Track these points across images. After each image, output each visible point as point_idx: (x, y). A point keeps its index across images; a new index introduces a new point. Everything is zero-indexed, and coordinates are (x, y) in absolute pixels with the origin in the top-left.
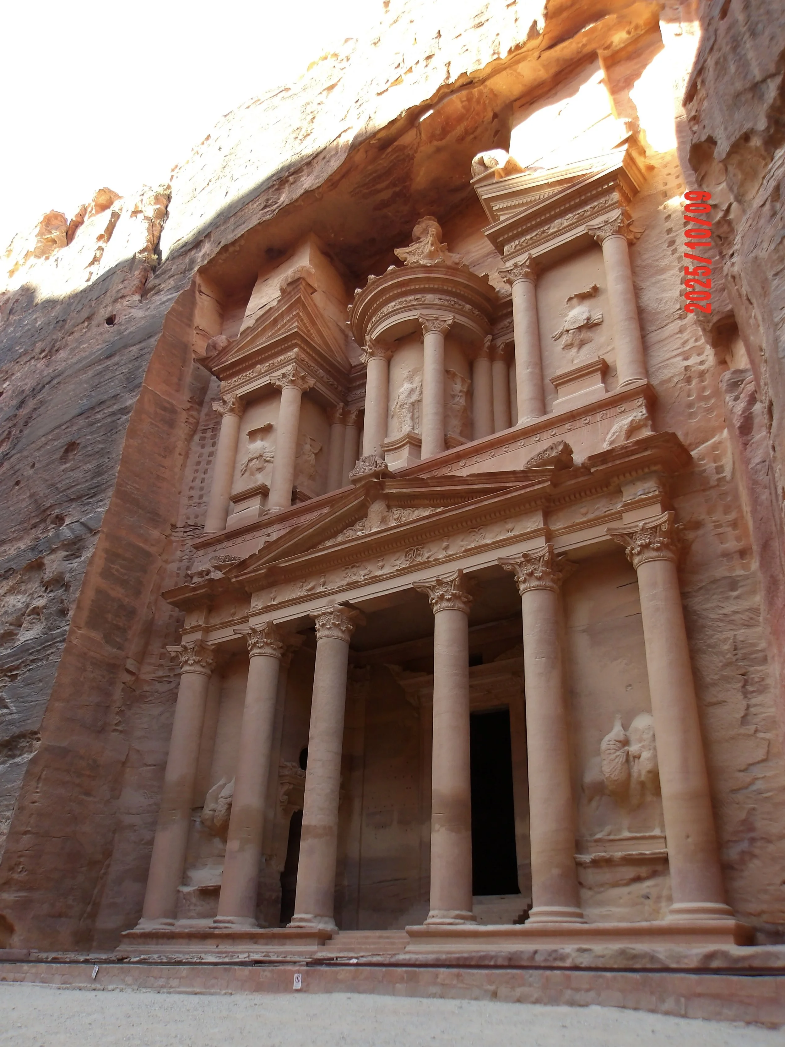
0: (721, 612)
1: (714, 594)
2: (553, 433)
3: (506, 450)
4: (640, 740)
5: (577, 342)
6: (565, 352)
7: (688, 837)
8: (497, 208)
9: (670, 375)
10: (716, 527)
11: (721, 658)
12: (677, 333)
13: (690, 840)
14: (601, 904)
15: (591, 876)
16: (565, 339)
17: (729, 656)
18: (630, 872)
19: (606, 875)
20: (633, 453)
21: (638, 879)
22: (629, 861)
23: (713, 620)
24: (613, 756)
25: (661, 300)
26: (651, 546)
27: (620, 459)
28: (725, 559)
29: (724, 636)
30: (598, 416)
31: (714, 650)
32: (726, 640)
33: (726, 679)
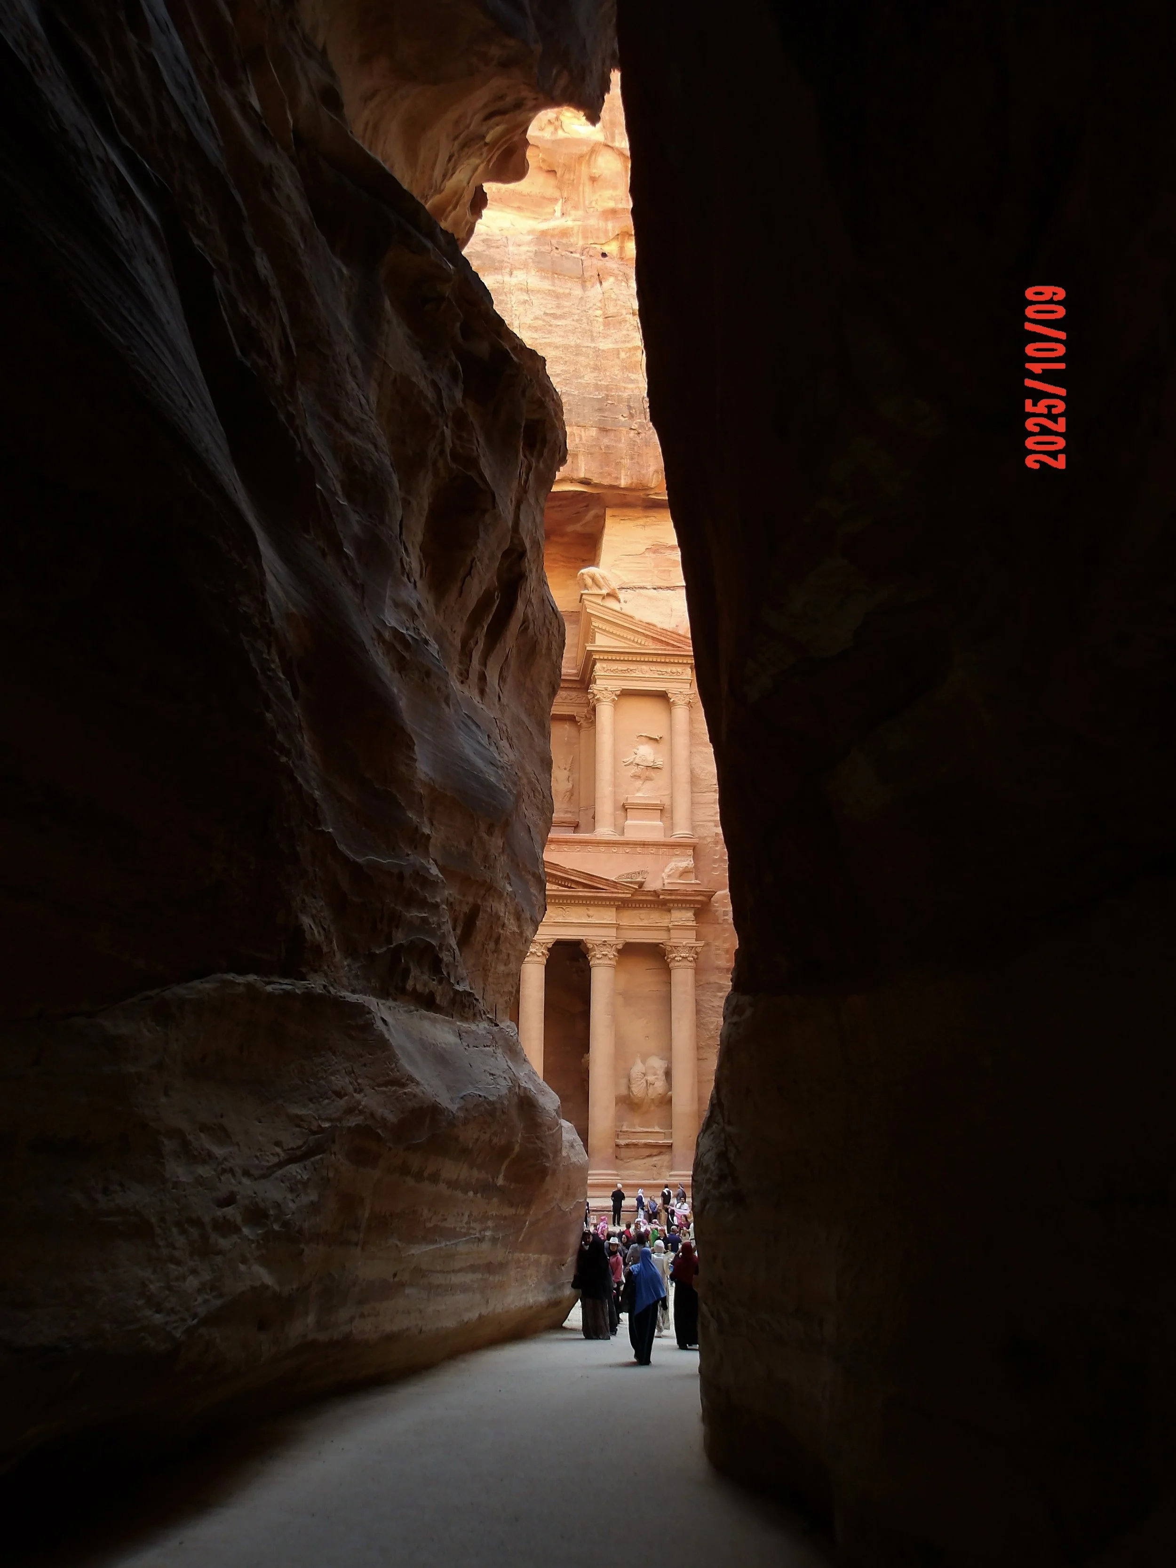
0: (712, 1004)
1: (708, 991)
2: (627, 851)
3: (589, 850)
4: (655, 1074)
5: (643, 777)
6: (633, 779)
7: (690, 1137)
8: (596, 625)
9: (705, 835)
10: (717, 949)
11: (708, 1033)
12: (712, 803)
13: (691, 1138)
14: (627, 1169)
15: (624, 1152)
16: (634, 770)
17: (713, 1033)
18: (647, 1152)
19: (632, 1152)
20: (690, 895)
21: (650, 1156)
22: (647, 1146)
23: (705, 1008)
24: (640, 1083)
25: (704, 770)
26: (688, 958)
27: (680, 896)
28: (717, 971)
29: (712, 1020)
30: (661, 851)
31: (705, 1027)
32: (713, 1022)
33: (709, 1046)
